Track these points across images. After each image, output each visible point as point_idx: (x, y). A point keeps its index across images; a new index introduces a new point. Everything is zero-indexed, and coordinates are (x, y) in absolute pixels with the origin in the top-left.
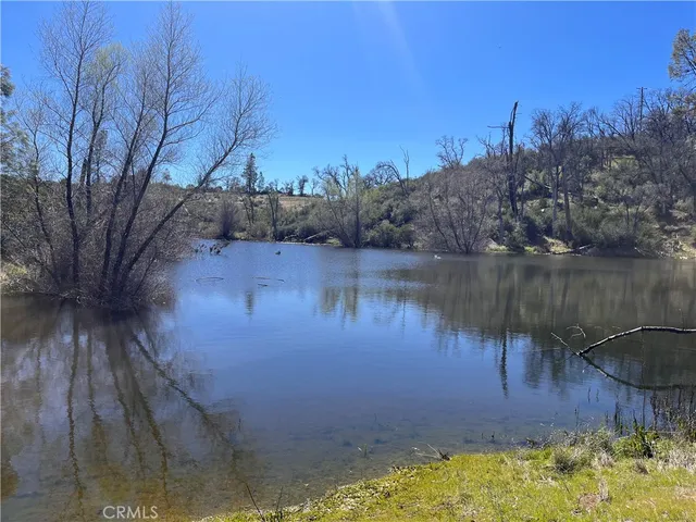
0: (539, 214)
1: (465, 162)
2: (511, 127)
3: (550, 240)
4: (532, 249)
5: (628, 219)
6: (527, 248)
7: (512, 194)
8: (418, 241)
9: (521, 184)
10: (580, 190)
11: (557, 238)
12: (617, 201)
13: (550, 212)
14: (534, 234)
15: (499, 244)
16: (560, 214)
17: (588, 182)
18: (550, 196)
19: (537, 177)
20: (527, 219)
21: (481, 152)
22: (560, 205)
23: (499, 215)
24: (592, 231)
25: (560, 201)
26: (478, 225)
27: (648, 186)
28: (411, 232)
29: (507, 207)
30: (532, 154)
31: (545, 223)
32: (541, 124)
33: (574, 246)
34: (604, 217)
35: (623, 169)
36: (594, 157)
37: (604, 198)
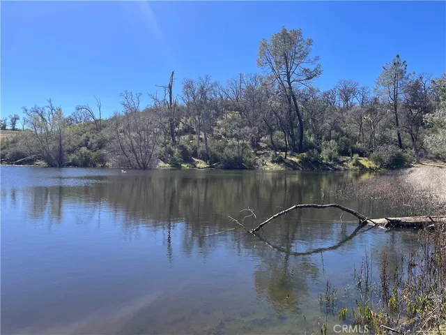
0: (189, 143)
1: (142, 108)
2: (170, 87)
3: (196, 160)
4: (185, 166)
5: (239, 147)
6: (182, 165)
7: (172, 130)
8: (109, 161)
9: (177, 125)
10: (212, 130)
11: (200, 159)
12: (232, 137)
13: (195, 143)
14: (187, 156)
15: (165, 162)
16: (201, 144)
17: (216, 125)
18: (194, 133)
19: (186, 121)
20: (182, 147)
21: (151, 103)
22: (201, 139)
23: (165, 144)
24: (220, 154)
25: (201, 137)
26: (151, 151)
27: (247, 128)
28: (104, 155)
29: (169, 140)
30: (183, 107)
31: (193, 149)
32: (189, 86)
33: (210, 164)
34: (225, 146)
35: (234, 119)
36: (218, 112)
37: (225, 135)
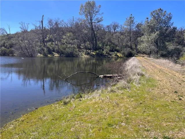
0: (51, 46)
1: (29, 30)
2: (42, 22)
3: (54, 53)
4: (50, 55)
5: (72, 48)
6: (48, 55)
7: (43, 40)
8: (15, 53)
9: (46, 38)
10: (61, 40)
11: (56, 53)
12: (69, 44)
13: (54, 46)
14: (50, 52)
15: (41, 54)
16: (56, 47)
17: (62, 38)
18: (53, 42)
19: (50, 36)
20: (48, 48)
21: (33, 28)
23: (40, 46)
24: (64, 51)
25: (56, 43)
26: (34, 49)
27: (75, 40)
28: (13, 51)
29: (42, 44)
30: (48, 30)
31: (53, 49)
32: (50, 22)
33: (60, 55)
34: (66, 47)
35: (70, 36)
36: (64, 32)
37: (66, 43)
